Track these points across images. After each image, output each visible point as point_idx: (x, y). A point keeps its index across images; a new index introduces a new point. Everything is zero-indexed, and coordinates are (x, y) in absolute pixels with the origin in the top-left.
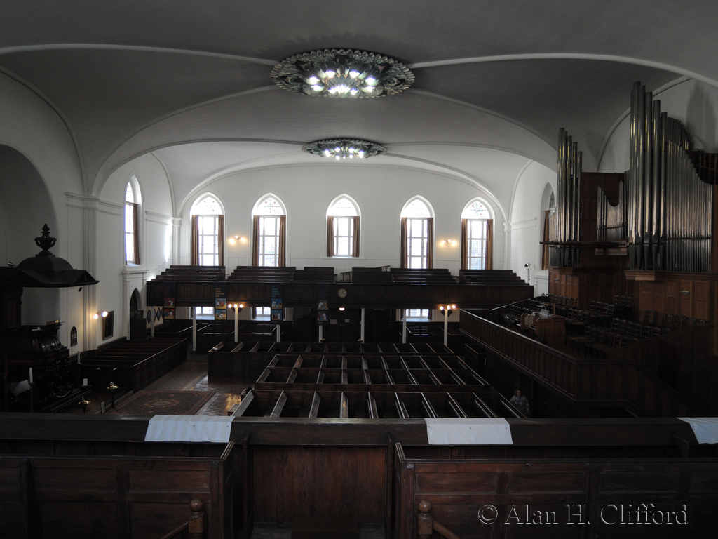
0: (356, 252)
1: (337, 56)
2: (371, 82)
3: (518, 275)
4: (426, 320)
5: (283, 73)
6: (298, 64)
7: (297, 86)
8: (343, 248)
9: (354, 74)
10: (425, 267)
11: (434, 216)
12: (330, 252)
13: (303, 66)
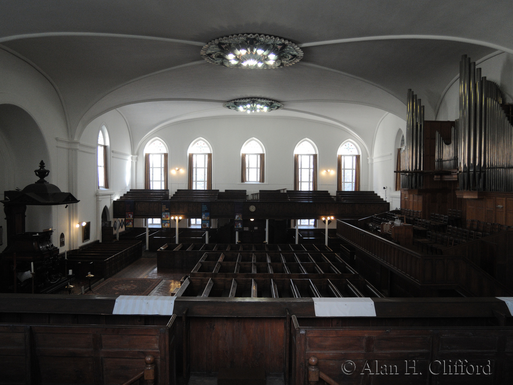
0: (262, 179)
1: (248, 39)
2: (272, 57)
3: (378, 195)
4: (313, 228)
5: (209, 52)
6: (220, 45)
7: (219, 61)
8: (253, 176)
9: (260, 52)
10: (311, 190)
11: (317, 153)
12: (243, 179)
13: (224, 46)
